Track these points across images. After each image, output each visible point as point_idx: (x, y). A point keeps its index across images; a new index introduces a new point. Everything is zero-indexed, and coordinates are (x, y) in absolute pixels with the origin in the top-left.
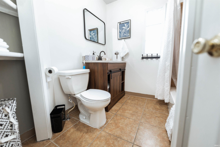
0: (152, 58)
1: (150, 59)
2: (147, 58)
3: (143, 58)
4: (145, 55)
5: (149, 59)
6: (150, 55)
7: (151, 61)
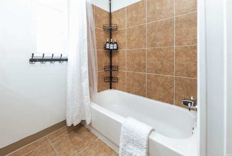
0: (52, 60)
1: (49, 62)
2: (43, 60)
3: (32, 60)
4: (38, 55)
5: (47, 62)
6: (48, 56)
7: (50, 65)
